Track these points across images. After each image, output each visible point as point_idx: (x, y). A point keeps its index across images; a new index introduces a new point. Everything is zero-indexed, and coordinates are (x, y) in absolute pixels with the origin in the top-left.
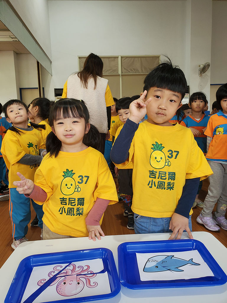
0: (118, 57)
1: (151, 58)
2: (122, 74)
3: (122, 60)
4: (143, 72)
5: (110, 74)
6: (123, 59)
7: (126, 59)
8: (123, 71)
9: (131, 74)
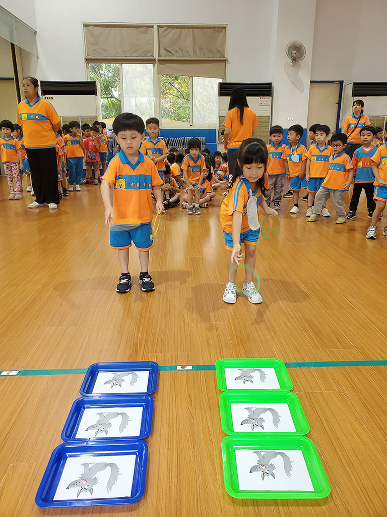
0: (152, 27)
1: (212, 30)
2: (159, 58)
3: (160, 32)
4: (197, 56)
5: (139, 58)
6: (162, 30)
7: (167, 30)
8: (161, 53)
9: (176, 58)
